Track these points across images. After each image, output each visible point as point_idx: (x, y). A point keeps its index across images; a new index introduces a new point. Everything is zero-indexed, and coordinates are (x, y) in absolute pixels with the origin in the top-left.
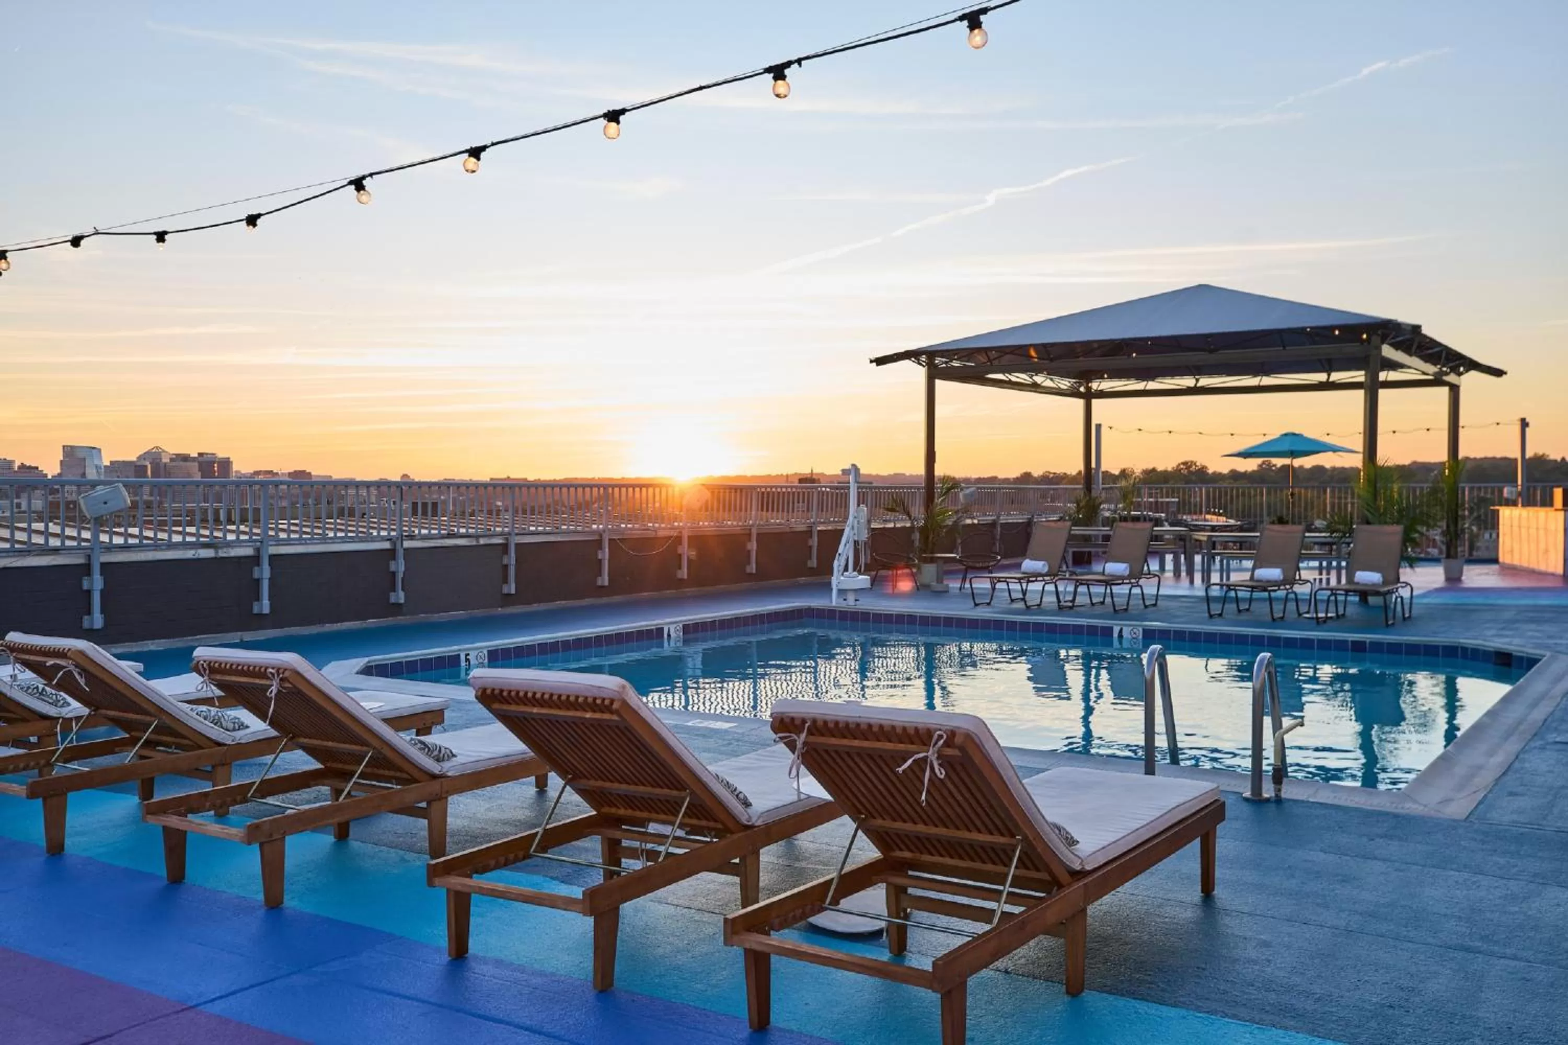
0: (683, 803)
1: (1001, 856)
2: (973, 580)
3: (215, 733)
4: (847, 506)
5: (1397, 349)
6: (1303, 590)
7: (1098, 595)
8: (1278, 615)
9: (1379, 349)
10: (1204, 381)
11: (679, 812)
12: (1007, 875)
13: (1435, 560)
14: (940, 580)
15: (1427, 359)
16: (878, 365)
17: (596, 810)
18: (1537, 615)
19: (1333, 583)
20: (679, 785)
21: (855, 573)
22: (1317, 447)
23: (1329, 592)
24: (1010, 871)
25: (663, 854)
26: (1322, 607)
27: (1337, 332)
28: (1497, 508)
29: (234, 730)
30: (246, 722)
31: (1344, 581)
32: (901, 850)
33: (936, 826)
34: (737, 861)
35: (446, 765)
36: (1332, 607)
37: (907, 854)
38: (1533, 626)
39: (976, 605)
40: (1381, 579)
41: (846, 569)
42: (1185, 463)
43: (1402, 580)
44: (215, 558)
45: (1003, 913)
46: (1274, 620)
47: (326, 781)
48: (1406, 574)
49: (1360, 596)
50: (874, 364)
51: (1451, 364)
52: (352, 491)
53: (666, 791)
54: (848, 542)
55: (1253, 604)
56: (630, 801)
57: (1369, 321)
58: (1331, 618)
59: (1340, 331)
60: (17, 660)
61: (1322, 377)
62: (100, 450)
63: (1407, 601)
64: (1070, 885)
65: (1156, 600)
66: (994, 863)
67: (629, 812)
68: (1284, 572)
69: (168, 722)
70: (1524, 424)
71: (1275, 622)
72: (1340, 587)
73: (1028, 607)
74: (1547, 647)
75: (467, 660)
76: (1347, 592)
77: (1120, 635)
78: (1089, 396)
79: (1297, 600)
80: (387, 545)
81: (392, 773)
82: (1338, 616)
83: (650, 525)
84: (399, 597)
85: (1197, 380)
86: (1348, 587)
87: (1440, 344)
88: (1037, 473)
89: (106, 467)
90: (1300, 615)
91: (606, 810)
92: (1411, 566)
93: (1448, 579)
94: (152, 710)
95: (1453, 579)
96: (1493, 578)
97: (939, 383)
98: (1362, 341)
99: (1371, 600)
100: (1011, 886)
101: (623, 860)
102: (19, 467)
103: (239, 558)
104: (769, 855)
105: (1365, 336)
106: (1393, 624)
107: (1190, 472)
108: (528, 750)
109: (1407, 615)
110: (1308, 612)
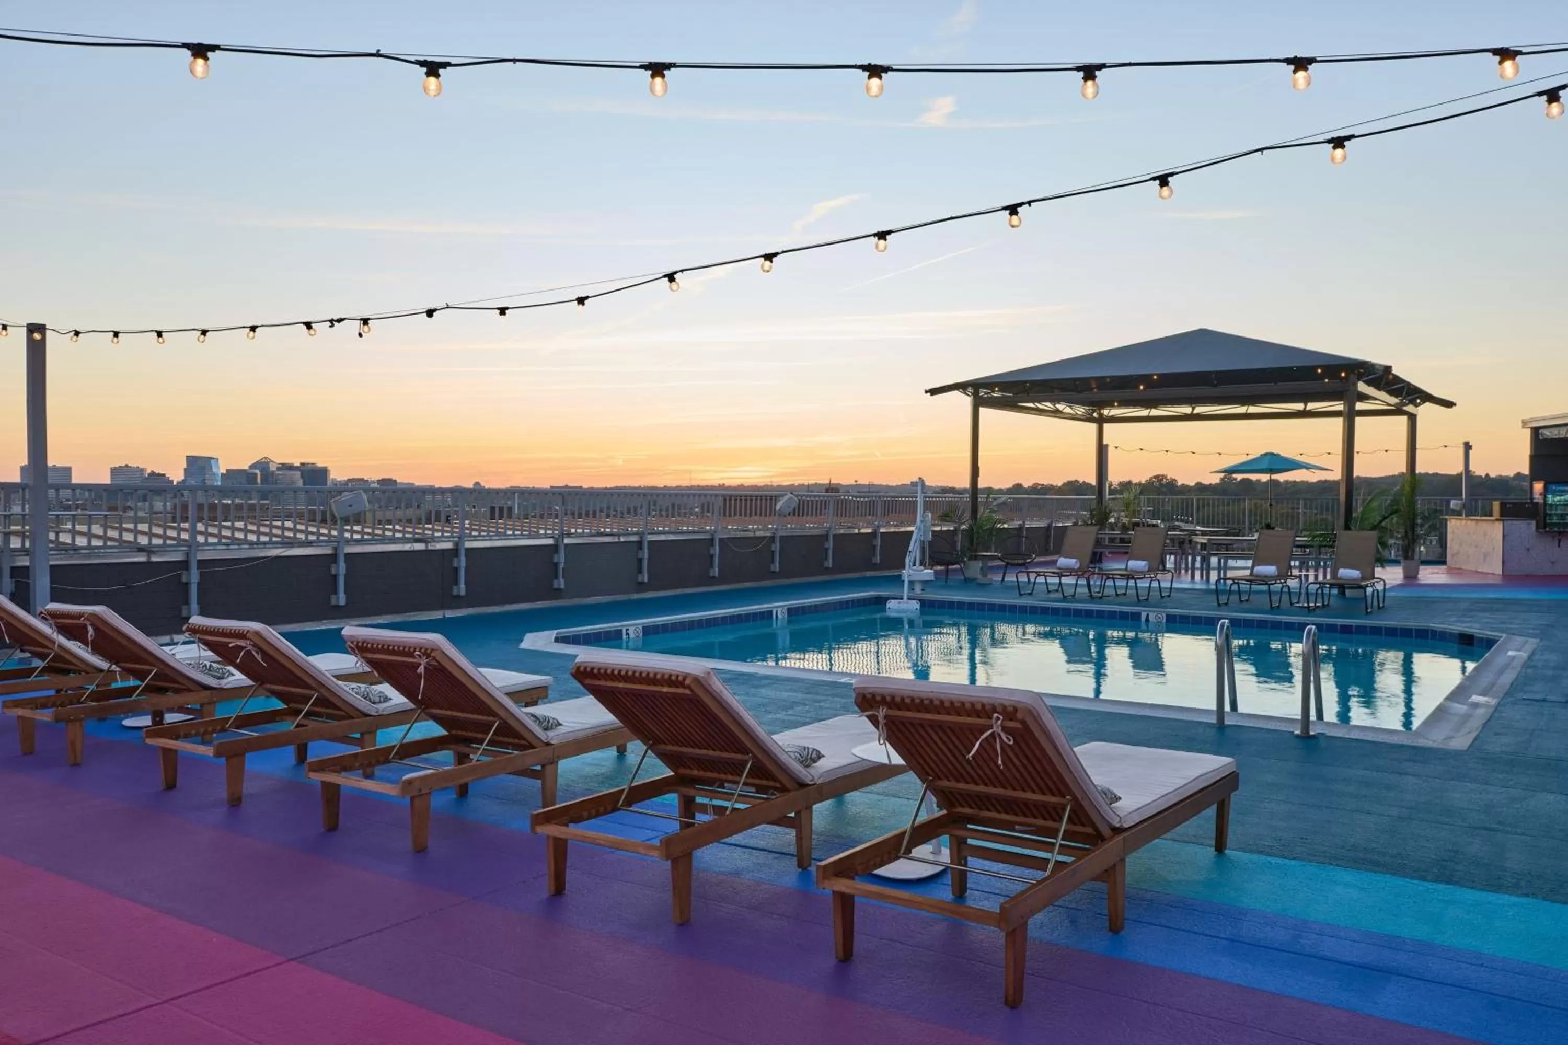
0: (746, 765)
1: (1055, 813)
2: (1019, 575)
3: (364, 705)
4: (915, 512)
5: (1369, 385)
6: (1293, 583)
7: (1121, 587)
8: (1275, 605)
9: (1355, 385)
10: (1199, 410)
11: (742, 773)
12: (1058, 830)
13: (1395, 562)
14: (984, 575)
15: (1391, 393)
16: (932, 395)
17: (673, 771)
18: (1489, 606)
19: (1321, 578)
20: (745, 750)
21: (922, 568)
22: (1293, 465)
23: (1318, 586)
24: (1061, 826)
25: (729, 809)
26: (1312, 598)
27: (1319, 371)
28: (1447, 517)
29: (380, 702)
30: (390, 696)
31: (1328, 577)
32: (963, 806)
33: (995, 787)
34: (793, 815)
35: (551, 734)
36: (1320, 600)
37: (967, 810)
38: (1487, 614)
39: (1021, 595)
40: (1360, 576)
41: (914, 565)
42: (1157, 477)
43: (1376, 576)
44: (426, 551)
45: (1056, 861)
46: (1272, 608)
47: (452, 746)
48: (1379, 572)
49: (1339, 588)
50: (929, 394)
51: (1410, 398)
52: (439, 497)
53: (732, 755)
54: (916, 542)
55: (1251, 596)
56: (701, 763)
57: (1347, 362)
58: (1318, 607)
59: (1323, 371)
60: (200, 640)
61: (1299, 406)
62: (217, 459)
63: (1381, 594)
64: (1111, 838)
65: (1170, 592)
66: (1045, 819)
67: (702, 773)
68: (1278, 569)
69: (326, 694)
70: (1468, 447)
71: (1273, 610)
72: (1325, 581)
73: (1065, 597)
74: (1503, 631)
75: (628, 634)
76: (1332, 586)
77: (1147, 620)
78: (1101, 421)
79: (1290, 593)
80: (550, 541)
81: (511, 740)
82: (1323, 605)
83: (750, 526)
84: (561, 583)
85: (1193, 409)
86: (1333, 581)
87: (1403, 381)
88: (1027, 484)
89: (222, 474)
90: (1291, 604)
91: (682, 771)
92: (1383, 566)
93: (1406, 577)
94: (314, 685)
95: (1411, 577)
96: (1443, 576)
97: (982, 410)
98: (1342, 379)
99: (1348, 592)
100: (1062, 839)
101: (696, 814)
102: (149, 475)
103: (443, 551)
104: (821, 811)
105: (1343, 375)
106: (1371, 612)
107: (1161, 485)
108: (617, 721)
109: (1381, 605)
110: (1298, 603)
